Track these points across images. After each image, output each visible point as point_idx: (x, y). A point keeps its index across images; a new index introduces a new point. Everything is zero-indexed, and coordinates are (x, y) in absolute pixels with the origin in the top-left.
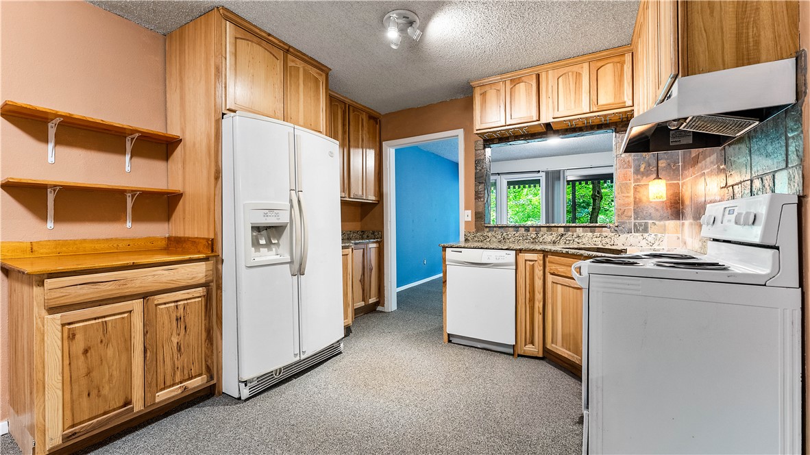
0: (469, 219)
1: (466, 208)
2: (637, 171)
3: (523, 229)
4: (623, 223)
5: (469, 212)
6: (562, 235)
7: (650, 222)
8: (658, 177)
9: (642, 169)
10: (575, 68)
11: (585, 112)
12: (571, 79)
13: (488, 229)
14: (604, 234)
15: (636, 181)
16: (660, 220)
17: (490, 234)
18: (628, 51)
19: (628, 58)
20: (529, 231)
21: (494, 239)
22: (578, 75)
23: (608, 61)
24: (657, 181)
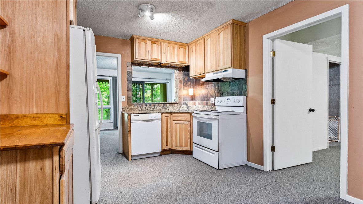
0: (124, 100)
1: (123, 95)
2: (184, 85)
3: (149, 105)
4: (180, 102)
5: (124, 97)
6: (163, 107)
7: (187, 102)
8: (191, 88)
9: (185, 84)
10: (173, 45)
11: (176, 62)
12: (172, 48)
13: (134, 105)
14: (176, 106)
15: (183, 88)
16: (189, 101)
17: (135, 108)
18: (187, 46)
19: (187, 48)
20: (151, 105)
21: (137, 109)
22: (174, 48)
23: (182, 47)
24: (191, 89)
